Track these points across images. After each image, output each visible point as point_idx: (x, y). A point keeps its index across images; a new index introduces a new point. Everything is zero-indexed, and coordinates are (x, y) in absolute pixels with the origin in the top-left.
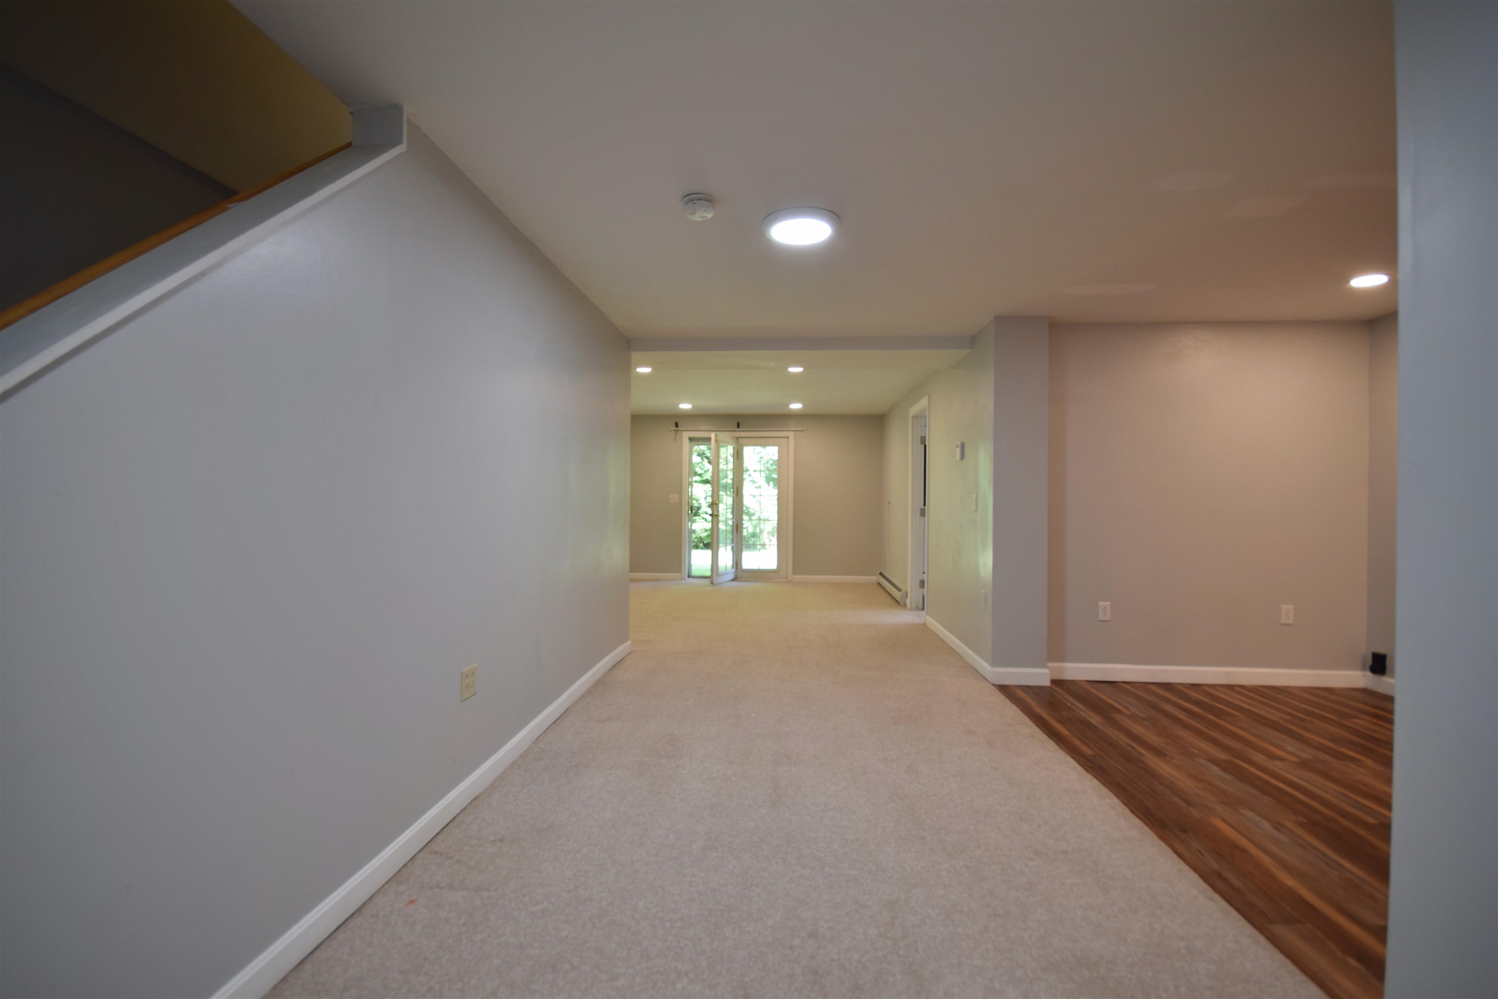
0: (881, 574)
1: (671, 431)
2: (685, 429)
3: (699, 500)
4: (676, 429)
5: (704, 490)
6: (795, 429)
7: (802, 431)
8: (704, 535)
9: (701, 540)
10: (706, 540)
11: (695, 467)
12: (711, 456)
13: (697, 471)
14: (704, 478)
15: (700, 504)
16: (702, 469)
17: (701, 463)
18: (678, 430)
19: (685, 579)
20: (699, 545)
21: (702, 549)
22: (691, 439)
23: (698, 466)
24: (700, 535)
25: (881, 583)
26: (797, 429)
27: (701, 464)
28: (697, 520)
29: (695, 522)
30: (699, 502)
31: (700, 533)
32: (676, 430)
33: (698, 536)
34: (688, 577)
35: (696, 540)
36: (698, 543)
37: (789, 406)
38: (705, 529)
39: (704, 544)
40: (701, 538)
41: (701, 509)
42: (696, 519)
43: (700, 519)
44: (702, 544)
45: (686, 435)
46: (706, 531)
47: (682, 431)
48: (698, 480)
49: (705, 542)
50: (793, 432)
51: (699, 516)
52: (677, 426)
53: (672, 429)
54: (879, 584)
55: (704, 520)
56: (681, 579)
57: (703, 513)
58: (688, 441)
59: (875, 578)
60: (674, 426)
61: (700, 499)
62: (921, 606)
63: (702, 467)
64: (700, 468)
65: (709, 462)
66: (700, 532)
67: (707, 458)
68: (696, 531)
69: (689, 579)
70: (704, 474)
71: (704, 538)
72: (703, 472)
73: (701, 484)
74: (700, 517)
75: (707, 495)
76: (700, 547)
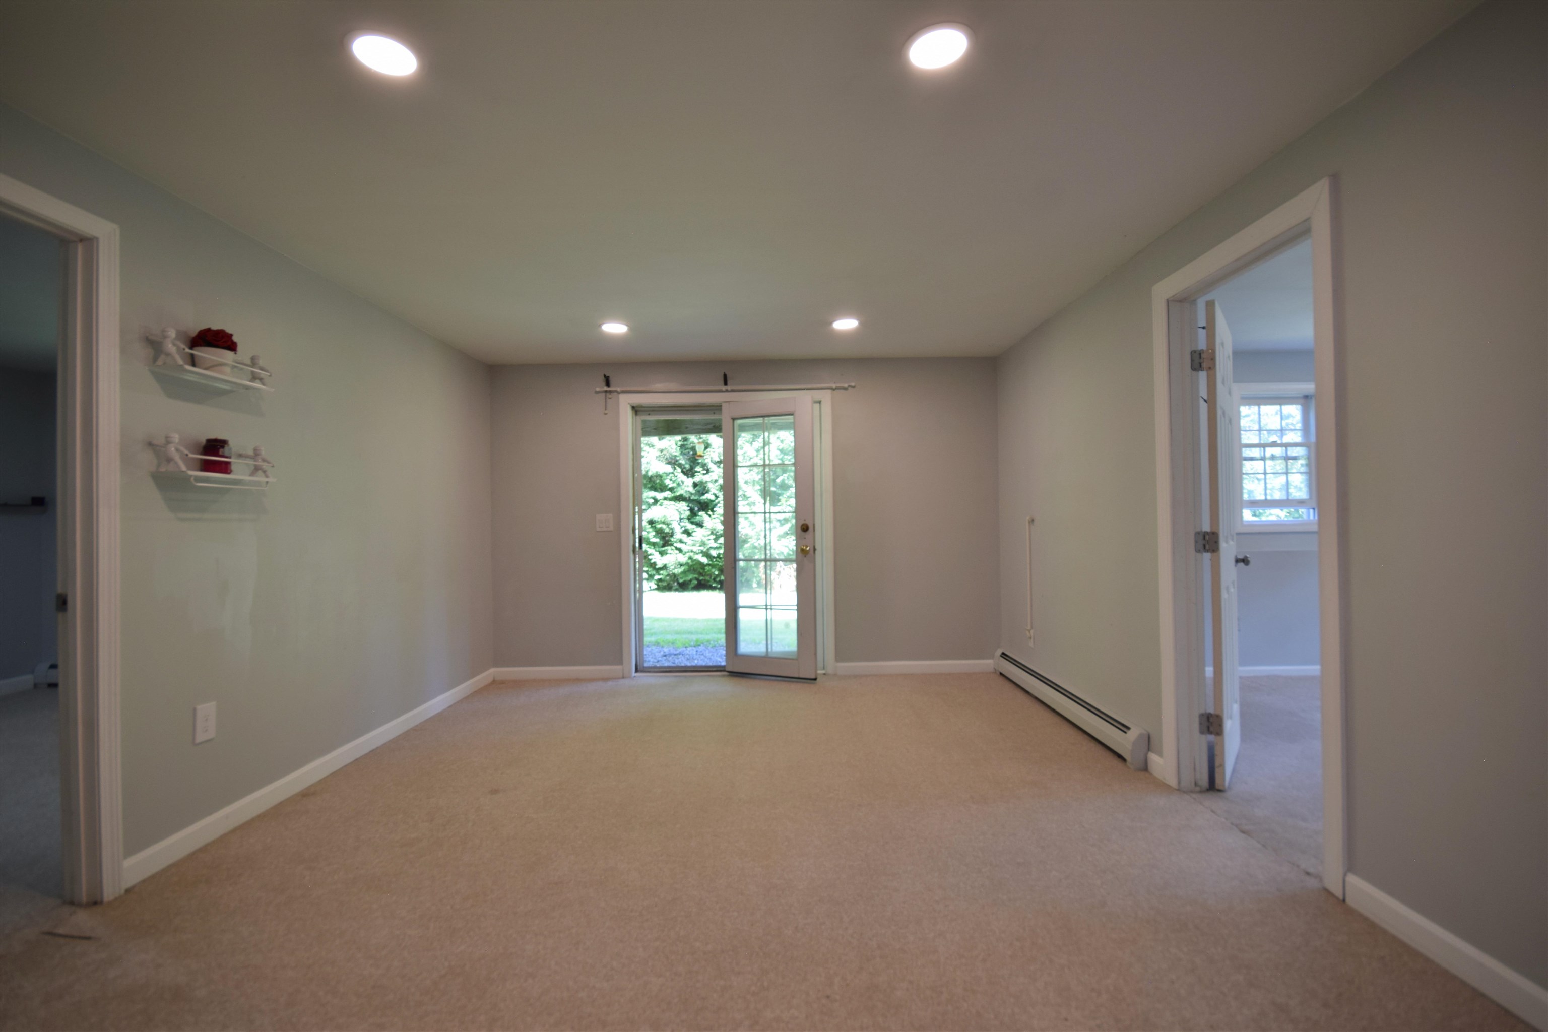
0: (1004, 655)
1: (597, 392)
2: (624, 389)
3: (671, 524)
4: (606, 388)
5: (677, 510)
6: (834, 386)
7: (845, 389)
8: (678, 571)
9: (674, 577)
10: (681, 578)
11: (665, 479)
12: (686, 463)
13: (667, 484)
14: (678, 494)
15: (672, 529)
16: (674, 482)
17: (673, 473)
18: (610, 392)
19: (630, 677)
20: (673, 585)
21: (676, 590)
22: (636, 410)
23: (669, 477)
24: (674, 571)
25: (1003, 673)
26: (838, 385)
27: (673, 475)
28: (669, 551)
29: (667, 554)
30: (670, 526)
31: (674, 569)
32: (606, 391)
33: (671, 573)
34: (637, 671)
35: (668, 578)
36: (671, 582)
37: (831, 323)
38: (679, 562)
39: (678, 583)
40: (674, 575)
41: (674, 537)
42: (667, 550)
43: (672, 550)
44: (676, 584)
45: (625, 402)
46: (681, 565)
47: (619, 393)
48: (669, 496)
49: (681, 581)
50: (830, 391)
51: (672, 545)
52: (608, 384)
53: (598, 389)
54: (1001, 674)
55: (677, 552)
56: (623, 678)
57: (676, 542)
58: (630, 412)
59: (988, 664)
60: (604, 384)
61: (671, 522)
62: (1204, 781)
63: (673, 480)
64: (671, 480)
65: (683, 472)
66: (673, 567)
67: (680, 465)
68: (667, 566)
69: (638, 674)
70: (676, 488)
71: (678, 575)
72: (675, 485)
73: (672, 503)
74: (673, 548)
75: (682, 517)
76: (674, 588)
